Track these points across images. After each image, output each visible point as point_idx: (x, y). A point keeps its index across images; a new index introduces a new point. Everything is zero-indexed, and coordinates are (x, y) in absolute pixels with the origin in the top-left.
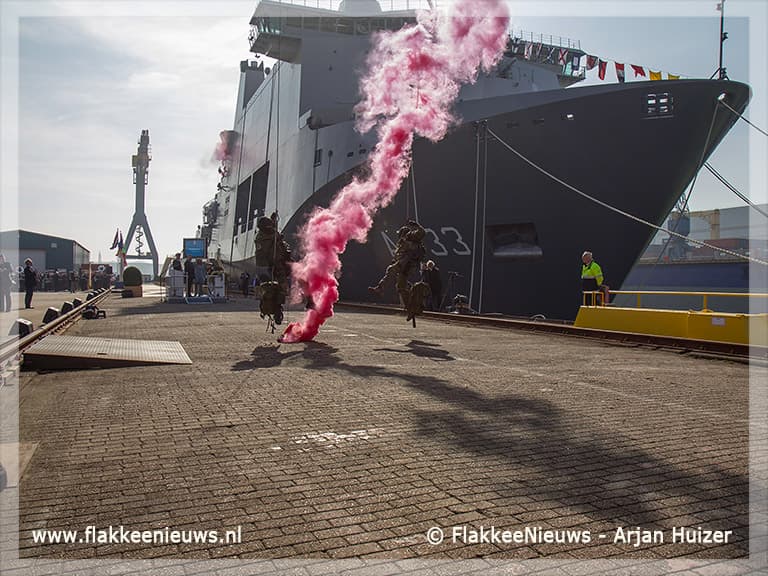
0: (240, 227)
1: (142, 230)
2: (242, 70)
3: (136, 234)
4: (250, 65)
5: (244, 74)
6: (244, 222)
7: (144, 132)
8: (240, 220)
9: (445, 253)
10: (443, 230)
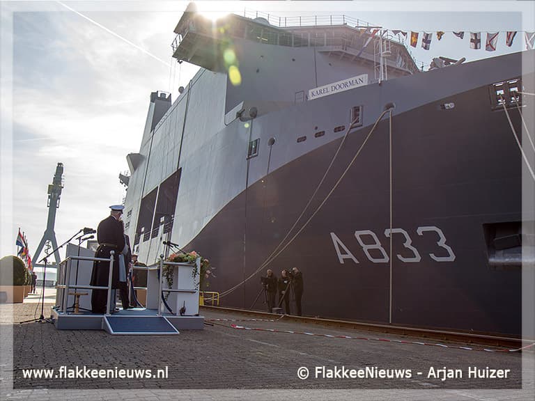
0: (142, 236)
1: (50, 244)
2: (152, 101)
3: (45, 247)
4: (159, 96)
5: (154, 104)
6: (148, 230)
7: (59, 164)
8: (143, 229)
9: (418, 259)
10: (420, 231)
